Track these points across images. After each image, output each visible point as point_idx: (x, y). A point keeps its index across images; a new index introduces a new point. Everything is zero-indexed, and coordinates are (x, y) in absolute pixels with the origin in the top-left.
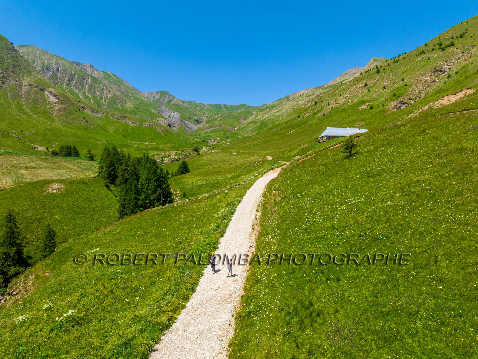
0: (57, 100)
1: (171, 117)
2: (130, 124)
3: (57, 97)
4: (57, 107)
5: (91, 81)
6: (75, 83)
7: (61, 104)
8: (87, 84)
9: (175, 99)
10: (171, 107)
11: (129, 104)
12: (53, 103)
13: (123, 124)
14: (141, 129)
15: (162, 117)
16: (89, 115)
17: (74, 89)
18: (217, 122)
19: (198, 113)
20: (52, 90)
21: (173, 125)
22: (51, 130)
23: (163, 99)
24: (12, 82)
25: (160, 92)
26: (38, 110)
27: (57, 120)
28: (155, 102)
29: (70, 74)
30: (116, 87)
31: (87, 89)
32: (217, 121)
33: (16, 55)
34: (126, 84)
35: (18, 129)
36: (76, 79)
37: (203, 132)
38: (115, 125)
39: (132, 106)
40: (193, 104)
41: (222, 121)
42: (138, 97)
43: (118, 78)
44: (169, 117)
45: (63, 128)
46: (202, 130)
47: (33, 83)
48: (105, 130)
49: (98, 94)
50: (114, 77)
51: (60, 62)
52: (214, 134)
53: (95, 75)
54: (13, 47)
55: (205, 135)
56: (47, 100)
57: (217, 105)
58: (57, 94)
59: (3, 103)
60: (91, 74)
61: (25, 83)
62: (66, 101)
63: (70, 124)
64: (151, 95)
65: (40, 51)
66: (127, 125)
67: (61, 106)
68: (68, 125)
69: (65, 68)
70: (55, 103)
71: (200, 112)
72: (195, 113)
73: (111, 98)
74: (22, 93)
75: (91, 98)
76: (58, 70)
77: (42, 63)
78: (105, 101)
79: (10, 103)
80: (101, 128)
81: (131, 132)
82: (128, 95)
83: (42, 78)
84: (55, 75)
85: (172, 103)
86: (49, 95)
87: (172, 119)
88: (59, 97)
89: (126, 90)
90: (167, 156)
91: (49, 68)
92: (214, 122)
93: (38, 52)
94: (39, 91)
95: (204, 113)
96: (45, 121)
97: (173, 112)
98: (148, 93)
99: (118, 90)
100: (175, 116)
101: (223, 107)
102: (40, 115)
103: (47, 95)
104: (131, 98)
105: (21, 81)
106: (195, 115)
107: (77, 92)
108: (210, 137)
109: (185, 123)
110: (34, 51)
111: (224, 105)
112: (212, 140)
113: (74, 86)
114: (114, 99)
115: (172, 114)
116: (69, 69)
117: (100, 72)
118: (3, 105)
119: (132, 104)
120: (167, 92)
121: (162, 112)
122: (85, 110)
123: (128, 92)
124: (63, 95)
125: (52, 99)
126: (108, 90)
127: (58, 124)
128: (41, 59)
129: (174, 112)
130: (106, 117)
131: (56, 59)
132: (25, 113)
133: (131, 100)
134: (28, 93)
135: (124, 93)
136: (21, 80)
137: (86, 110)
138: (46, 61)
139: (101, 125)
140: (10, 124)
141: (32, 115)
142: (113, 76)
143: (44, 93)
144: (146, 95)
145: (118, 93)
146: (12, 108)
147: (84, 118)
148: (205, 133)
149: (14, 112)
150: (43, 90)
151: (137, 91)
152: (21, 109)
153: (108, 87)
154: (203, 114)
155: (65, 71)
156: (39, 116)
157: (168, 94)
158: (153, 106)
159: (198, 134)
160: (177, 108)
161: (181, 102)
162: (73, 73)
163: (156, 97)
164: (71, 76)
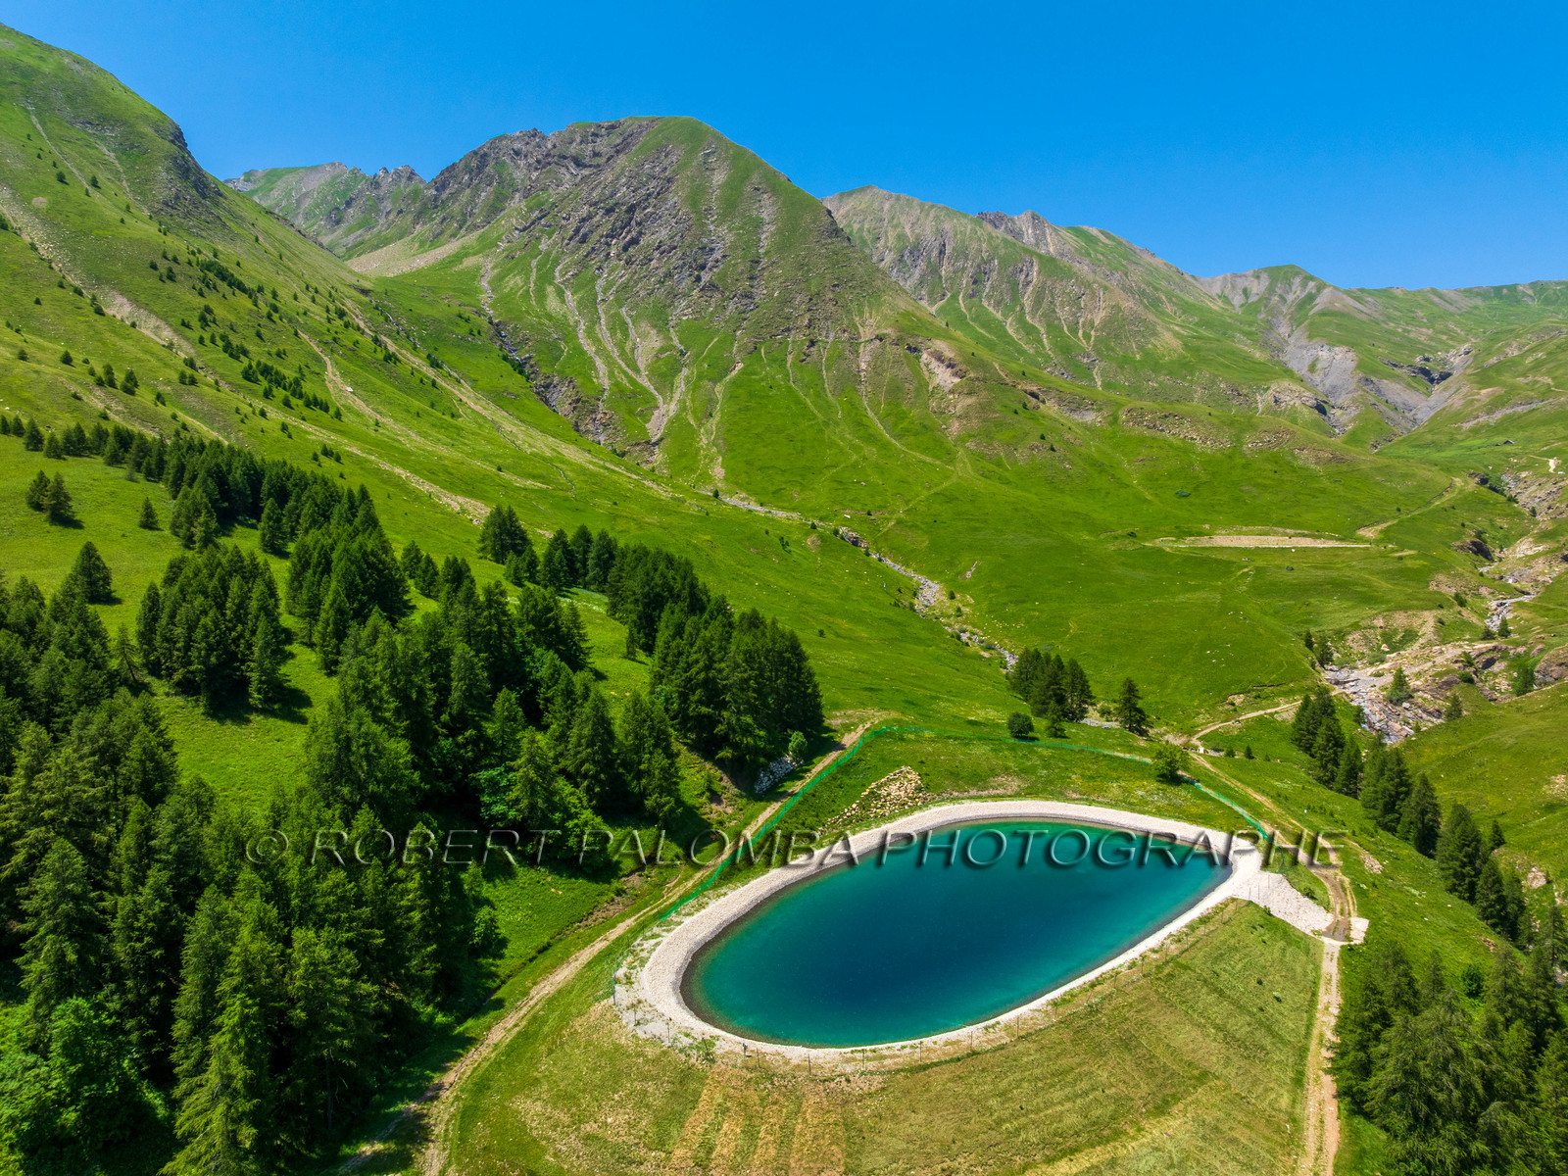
0: (957, 380)
1: (1319, 366)
2: (1198, 442)
3: (956, 369)
4: (959, 406)
5: (1039, 273)
6: (993, 287)
7: (970, 394)
8: (1028, 283)
9: (1327, 291)
10: (1312, 324)
11: (1167, 336)
12: (946, 390)
13: (1171, 446)
14: (1239, 461)
15: (1288, 373)
16: (1056, 420)
17: (991, 309)
18: (1525, 375)
19: (1422, 334)
20: (940, 345)
21: (1332, 402)
22: (948, 498)
23: (1281, 296)
24: (832, 335)
25: (1266, 270)
26: (905, 424)
27: (961, 452)
28: (1251, 309)
29: (978, 261)
30: (1117, 275)
31: (1027, 301)
32: (1521, 368)
33: (839, 246)
34: (1147, 258)
35: (859, 507)
36: (994, 275)
37: (1467, 426)
38: (1145, 452)
39: (1176, 344)
40: (1395, 298)
41: (1549, 373)
42: (1191, 300)
43: (1120, 243)
44: (1312, 368)
45: (981, 485)
46: (1458, 417)
47: (888, 331)
48: (1113, 476)
49: (1063, 313)
50: (1107, 241)
51: (947, 226)
52: (1520, 435)
53: (1047, 245)
54: (834, 222)
55: (1477, 442)
56: (927, 384)
57: (1498, 290)
58: (958, 359)
59: (812, 408)
60: (1037, 244)
61: (866, 333)
62: (984, 380)
63: (999, 464)
64: (1233, 287)
65: (892, 201)
66: (1186, 450)
67: (970, 401)
68: (995, 468)
69: (963, 241)
70: (952, 392)
71: (1430, 332)
72: (1412, 335)
73: (1107, 323)
74: (858, 366)
75: (1043, 331)
76: (942, 252)
77: (901, 237)
78: (1087, 336)
79: (830, 406)
80: (1100, 467)
81: (1204, 477)
82: (1159, 300)
83: (910, 309)
84: (934, 270)
85: (1316, 309)
86: (934, 364)
87: (1326, 375)
88: (963, 367)
89: (1149, 284)
90: (1395, 632)
91: (916, 250)
92: (1507, 378)
93: (887, 206)
94: (906, 356)
95: (1447, 332)
96: (928, 459)
97: (1326, 348)
98: (1225, 279)
99: (1124, 289)
100: (1337, 362)
101: (1530, 292)
102: (912, 438)
103: (927, 365)
104: (1169, 309)
105: (857, 329)
106: (1413, 346)
107: (999, 316)
108: (1508, 455)
109: (1378, 391)
110: (876, 205)
111: (1533, 285)
112: (1524, 475)
113: (989, 297)
114: (1116, 328)
115: (1324, 354)
116: (975, 245)
117: (1063, 233)
118: (815, 417)
119: (1177, 335)
120: (1294, 266)
121: (1280, 350)
122: (1041, 405)
123: (1156, 289)
124: (974, 361)
125: (944, 377)
126: (1093, 293)
127: (963, 471)
128: (895, 227)
129: (1332, 345)
130: (1111, 424)
131: (937, 218)
132: (871, 438)
133: (1168, 316)
134: (877, 368)
135: (1143, 293)
136: (855, 325)
137: (1043, 402)
138: (908, 231)
139: (1096, 456)
140: (835, 485)
141: (889, 443)
142: (1102, 238)
143: (918, 358)
144: (1216, 290)
145: (1128, 304)
146: (837, 424)
147: (1043, 437)
148: (1475, 432)
149: (843, 439)
150: (916, 350)
151: (1184, 280)
152: (859, 424)
153: (1095, 286)
154: (1444, 337)
155: (962, 253)
156: (908, 445)
157: (1297, 274)
158: (1246, 328)
159: (1444, 438)
160: (1336, 327)
161: (1350, 301)
162: (985, 255)
163: (1255, 290)
164: (979, 266)
